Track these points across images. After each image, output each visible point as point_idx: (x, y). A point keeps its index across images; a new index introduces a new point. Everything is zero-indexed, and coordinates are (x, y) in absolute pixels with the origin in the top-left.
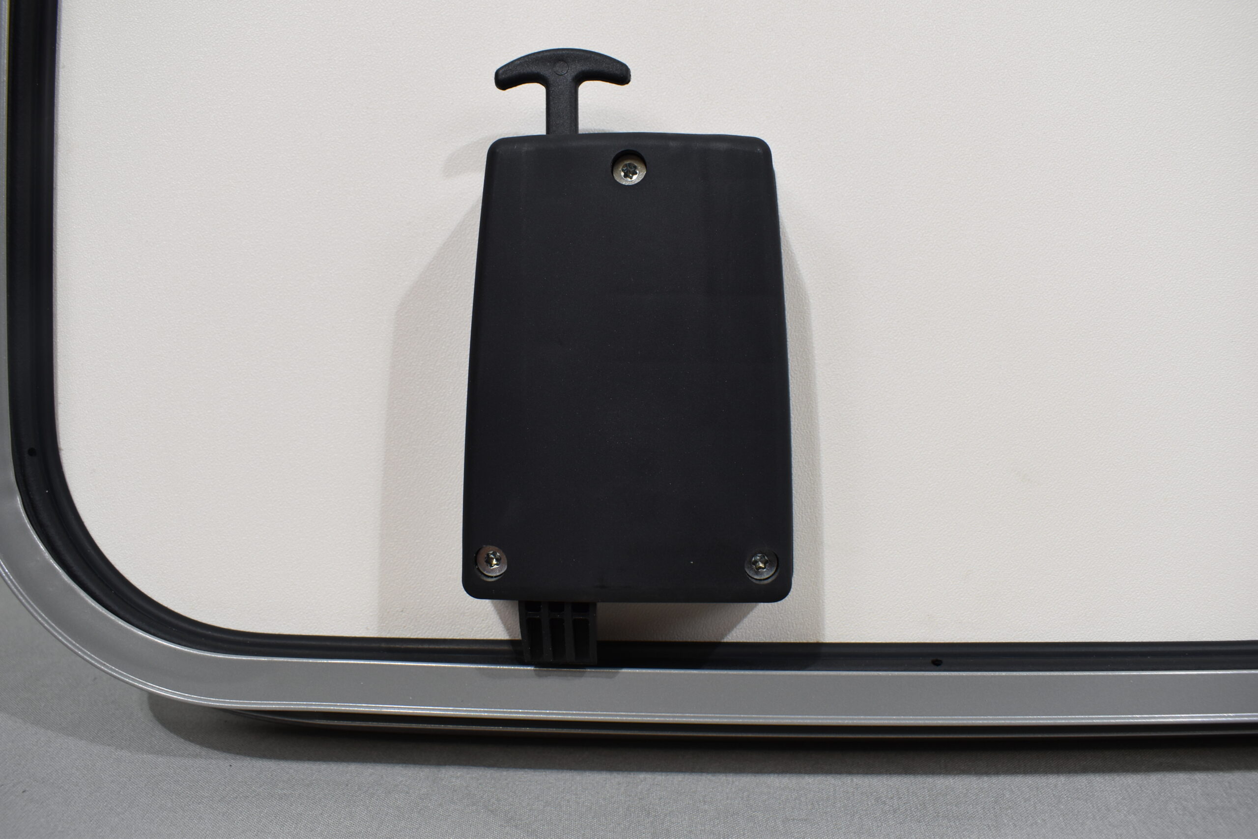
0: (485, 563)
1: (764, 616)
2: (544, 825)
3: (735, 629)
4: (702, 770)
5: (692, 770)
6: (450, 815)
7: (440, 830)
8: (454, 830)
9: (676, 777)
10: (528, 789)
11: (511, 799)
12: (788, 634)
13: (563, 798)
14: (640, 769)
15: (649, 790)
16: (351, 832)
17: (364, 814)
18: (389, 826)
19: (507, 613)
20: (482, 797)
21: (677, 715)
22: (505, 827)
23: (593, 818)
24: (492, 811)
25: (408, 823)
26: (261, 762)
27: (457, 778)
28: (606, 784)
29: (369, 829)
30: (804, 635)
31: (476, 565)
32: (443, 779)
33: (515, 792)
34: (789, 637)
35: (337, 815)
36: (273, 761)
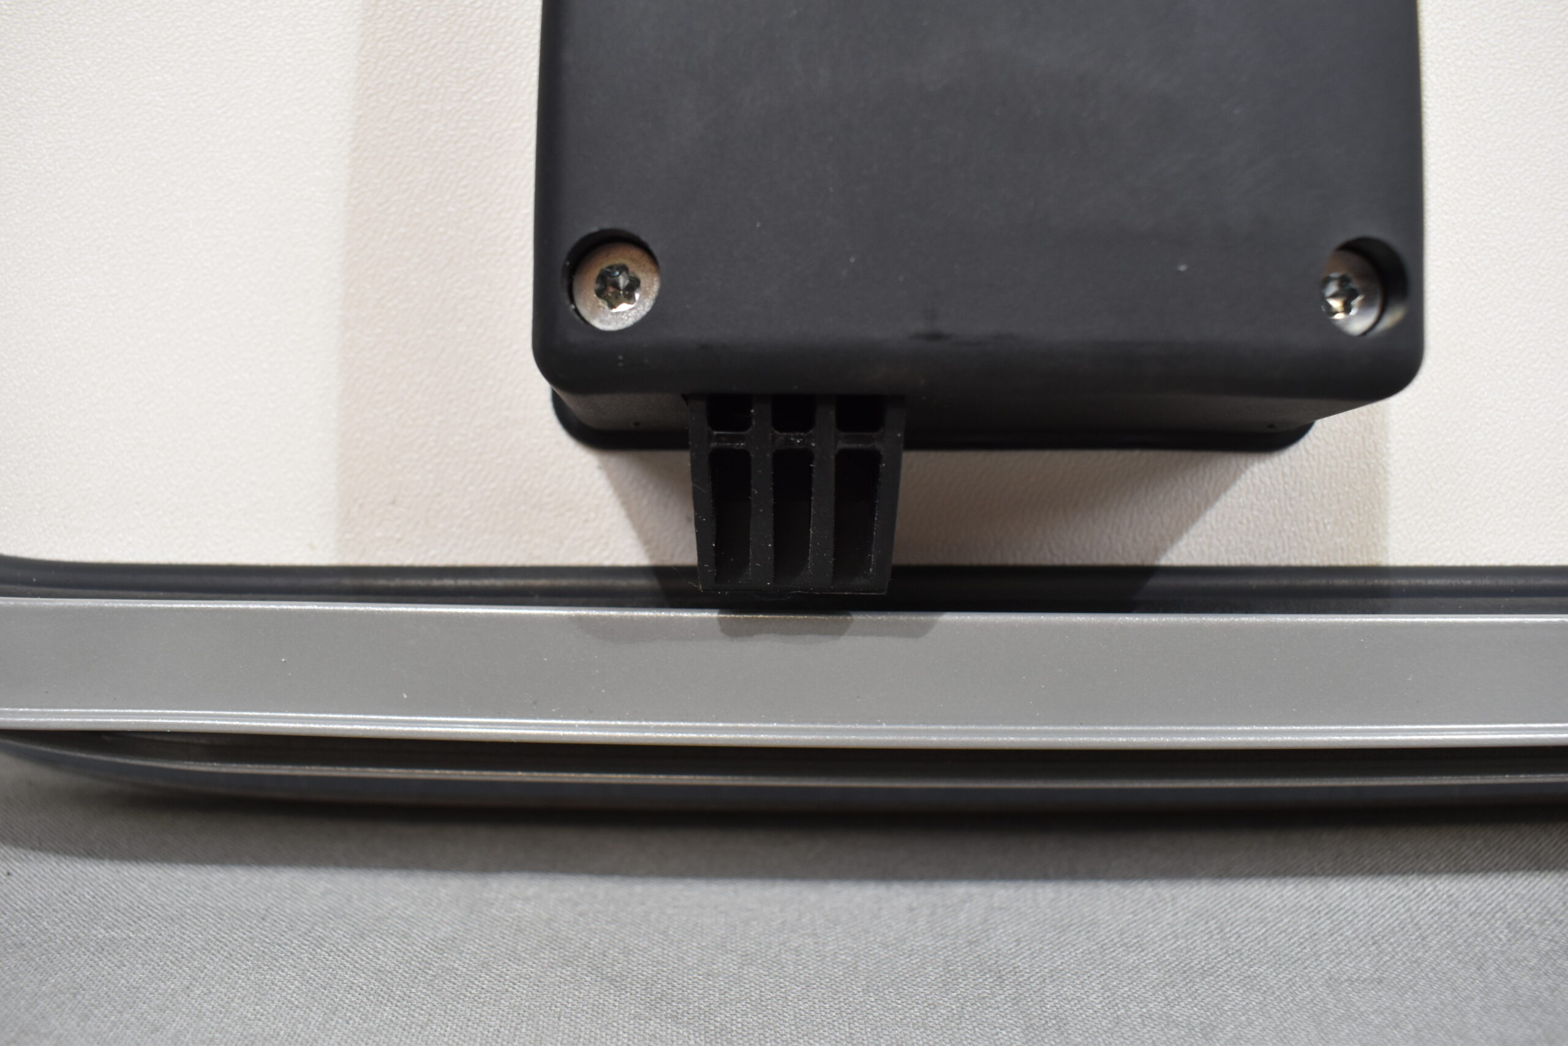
0: (595, 296)
1: (1252, 504)
2: (746, 1015)
3: (1185, 536)
4: (1094, 875)
5: (1071, 874)
6: (507, 991)
7: (481, 1029)
8: (516, 1029)
9: (1040, 891)
10: (696, 924)
11: (657, 950)
12: (1305, 548)
13: (784, 944)
14: (954, 873)
15: (986, 920)
16: (252, 1035)
17: (293, 987)
18: (350, 1018)
19: (645, 502)
20: (586, 946)
21: (1081, 728)
22: (648, 1020)
23: (866, 991)
24: (612, 981)
25: (401, 1012)
26: (79, 866)
27: (527, 900)
28: (880, 909)
29: (300, 1026)
30: (1342, 548)
31: (572, 301)
32: (492, 904)
33: (664, 933)
34: (1308, 554)
35: (224, 991)
36: (107, 863)
